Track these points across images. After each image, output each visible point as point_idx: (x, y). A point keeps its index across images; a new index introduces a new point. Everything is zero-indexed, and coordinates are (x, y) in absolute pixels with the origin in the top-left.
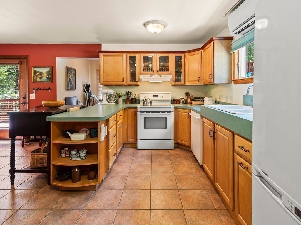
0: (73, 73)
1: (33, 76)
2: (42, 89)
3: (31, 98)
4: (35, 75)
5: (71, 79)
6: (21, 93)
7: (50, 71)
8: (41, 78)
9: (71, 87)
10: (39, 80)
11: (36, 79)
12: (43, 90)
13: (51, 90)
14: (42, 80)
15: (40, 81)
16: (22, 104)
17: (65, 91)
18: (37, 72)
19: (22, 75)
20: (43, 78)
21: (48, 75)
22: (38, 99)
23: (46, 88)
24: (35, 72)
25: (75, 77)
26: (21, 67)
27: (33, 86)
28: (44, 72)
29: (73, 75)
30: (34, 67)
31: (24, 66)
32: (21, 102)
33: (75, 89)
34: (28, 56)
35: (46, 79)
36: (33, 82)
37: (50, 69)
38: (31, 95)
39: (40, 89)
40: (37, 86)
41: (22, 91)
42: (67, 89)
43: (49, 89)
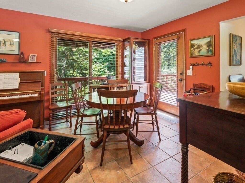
0: (239, 41)
1: (190, 50)
2: (200, 65)
3: (188, 75)
4: (192, 49)
5: (236, 50)
6: (178, 69)
7: (210, 42)
8: (199, 52)
9: (236, 61)
10: (196, 54)
11: (194, 53)
12: (202, 66)
13: (211, 65)
14: (200, 53)
15: (198, 55)
16: (179, 80)
17: (229, 66)
18: (195, 45)
19: (179, 51)
20: (201, 52)
21: (208, 46)
22: (195, 75)
23: (206, 63)
24: (193, 46)
25: (240, 48)
26: (178, 43)
27: (190, 61)
28: (203, 44)
29: (238, 45)
30: (191, 40)
31: (182, 41)
32: (179, 79)
33: (241, 64)
34: (185, 29)
35: (206, 51)
36: (191, 56)
37: (211, 39)
38: (188, 71)
39: (198, 65)
40: (194, 61)
41: (180, 67)
42: (231, 64)
43: (210, 64)
